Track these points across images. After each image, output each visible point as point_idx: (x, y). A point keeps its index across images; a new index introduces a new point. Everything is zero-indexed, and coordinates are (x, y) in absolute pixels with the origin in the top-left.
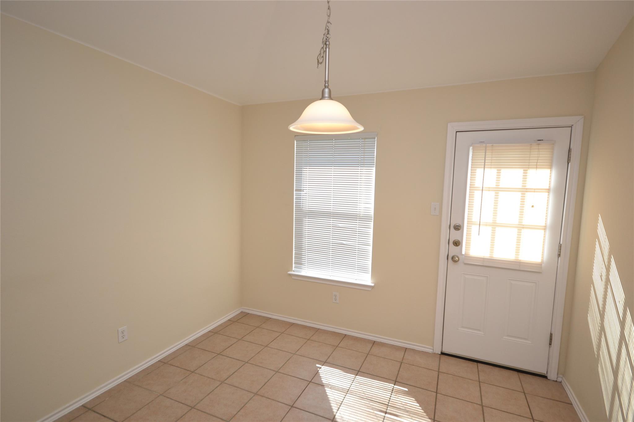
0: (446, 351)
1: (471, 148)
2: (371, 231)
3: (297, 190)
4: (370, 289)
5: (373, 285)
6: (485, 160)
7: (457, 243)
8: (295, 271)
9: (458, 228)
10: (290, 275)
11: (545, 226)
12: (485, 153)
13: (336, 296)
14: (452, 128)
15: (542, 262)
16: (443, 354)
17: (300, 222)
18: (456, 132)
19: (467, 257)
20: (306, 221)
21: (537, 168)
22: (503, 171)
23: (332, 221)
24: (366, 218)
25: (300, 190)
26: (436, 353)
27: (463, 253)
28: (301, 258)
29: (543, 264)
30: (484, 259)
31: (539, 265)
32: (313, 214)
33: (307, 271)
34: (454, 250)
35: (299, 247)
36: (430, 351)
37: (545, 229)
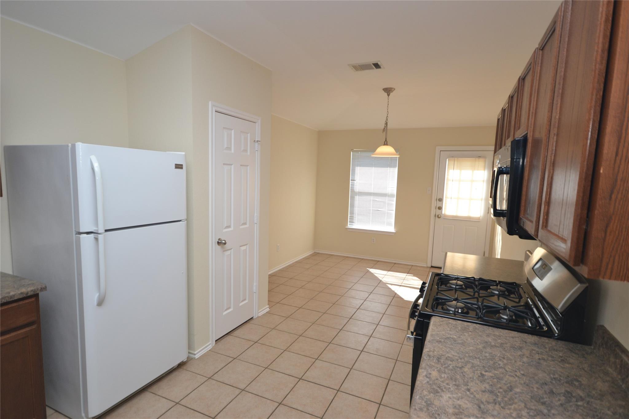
0: (433, 265)
1: (447, 159)
2: (394, 203)
3: (352, 180)
4: (393, 235)
5: (395, 232)
6: (454, 166)
7: (440, 208)
8: (349, 226)
9: (441, 200)
10: (346, 228)
11: (482, 199)
12: (454, 162)
13: (373, 240)
14: (438, 149)
15: (481, 216)
16: (432, 267)
17: (353, 198)
18: (440, 151)
19: (445, 215)
20: (357, 198)
21: (478, 170)
22: (462, 171)
23: (372, 198)
24: (392, 196)
25: (354, 180)
26: (429, 266)
27: (443, 213)
28: (353, 219)
29: (481, 218)
30: (453, 216)
31: (479, 218)
32: (361, 194)
33: (356, 226)
34: (438, 212)
35: (352, 213)
36: (425, 266)
37: (482, 200)
